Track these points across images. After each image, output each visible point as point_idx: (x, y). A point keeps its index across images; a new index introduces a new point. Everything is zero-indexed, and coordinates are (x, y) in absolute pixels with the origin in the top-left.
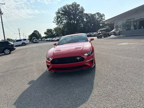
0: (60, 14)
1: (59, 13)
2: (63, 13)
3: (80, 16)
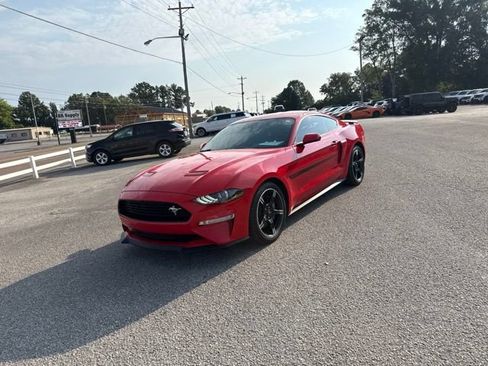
0: (382, 15)
1: (377, 12)
2: (391, 10)
3: (467, 14)
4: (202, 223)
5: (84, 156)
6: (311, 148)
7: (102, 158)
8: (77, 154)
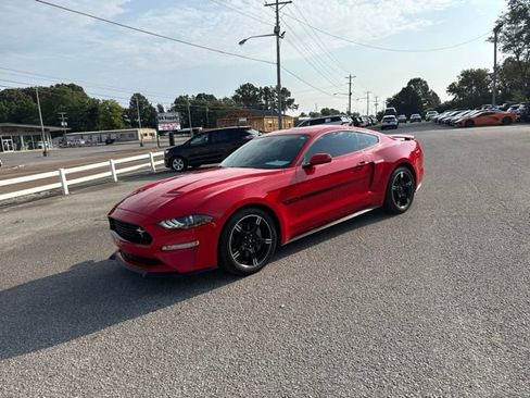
4: (165, 248)
5: (163, 162)
6: (321, 170)
7: (178, 164)
8: (156, 159)
